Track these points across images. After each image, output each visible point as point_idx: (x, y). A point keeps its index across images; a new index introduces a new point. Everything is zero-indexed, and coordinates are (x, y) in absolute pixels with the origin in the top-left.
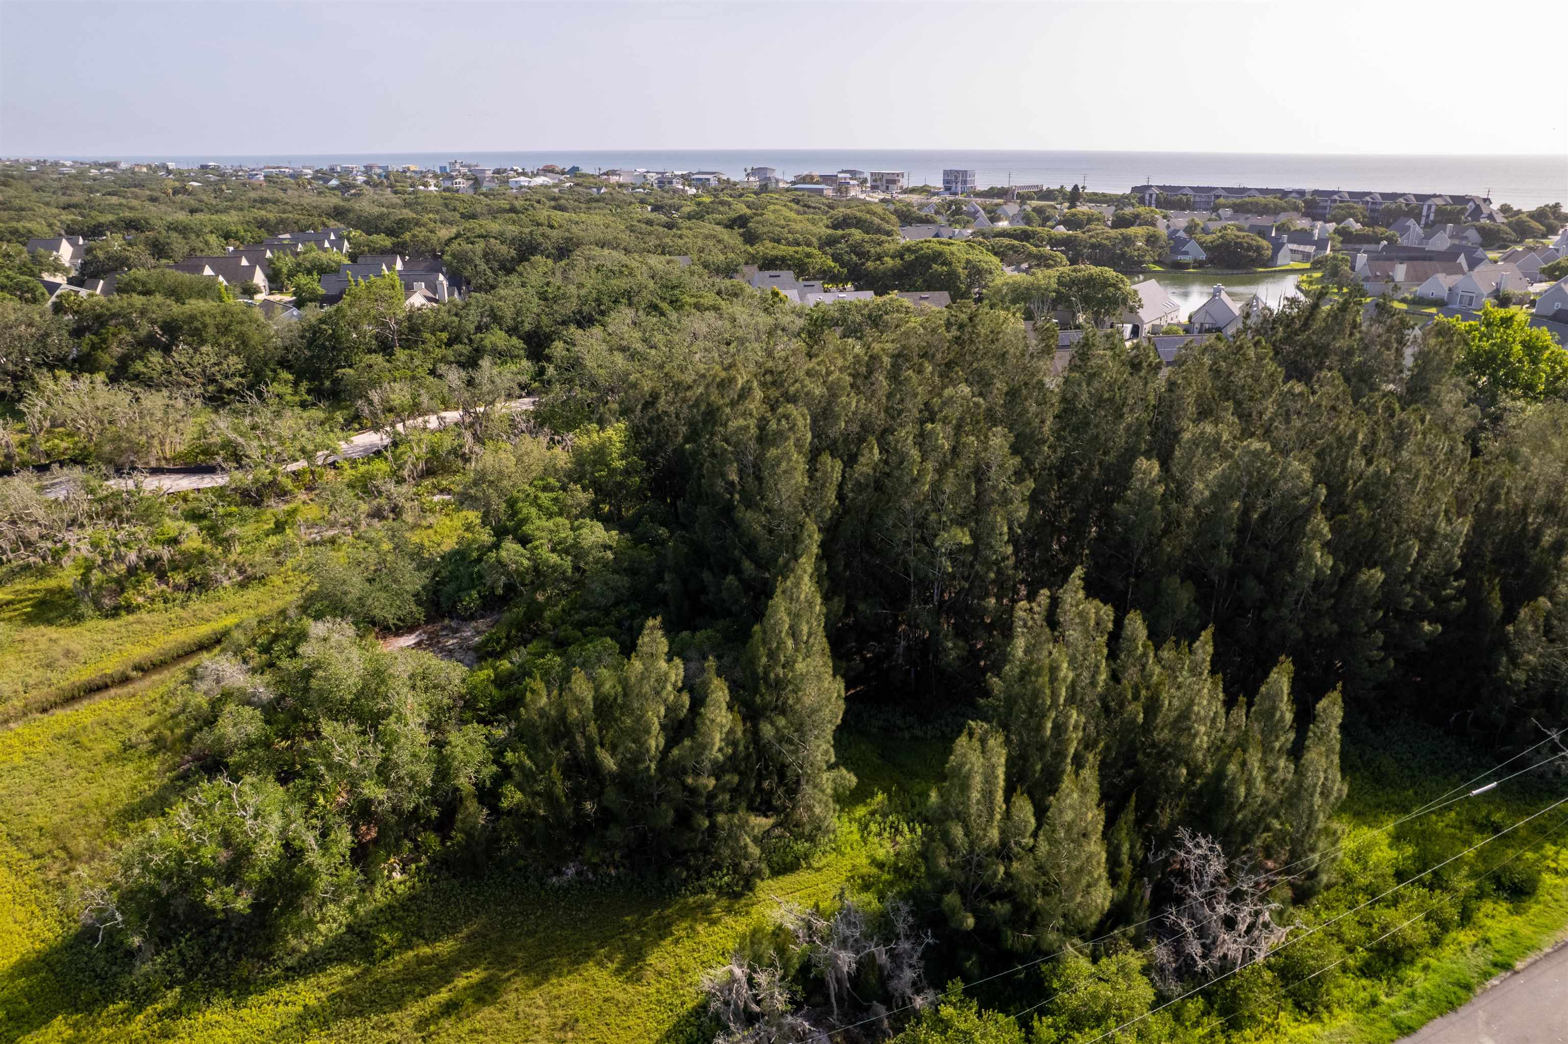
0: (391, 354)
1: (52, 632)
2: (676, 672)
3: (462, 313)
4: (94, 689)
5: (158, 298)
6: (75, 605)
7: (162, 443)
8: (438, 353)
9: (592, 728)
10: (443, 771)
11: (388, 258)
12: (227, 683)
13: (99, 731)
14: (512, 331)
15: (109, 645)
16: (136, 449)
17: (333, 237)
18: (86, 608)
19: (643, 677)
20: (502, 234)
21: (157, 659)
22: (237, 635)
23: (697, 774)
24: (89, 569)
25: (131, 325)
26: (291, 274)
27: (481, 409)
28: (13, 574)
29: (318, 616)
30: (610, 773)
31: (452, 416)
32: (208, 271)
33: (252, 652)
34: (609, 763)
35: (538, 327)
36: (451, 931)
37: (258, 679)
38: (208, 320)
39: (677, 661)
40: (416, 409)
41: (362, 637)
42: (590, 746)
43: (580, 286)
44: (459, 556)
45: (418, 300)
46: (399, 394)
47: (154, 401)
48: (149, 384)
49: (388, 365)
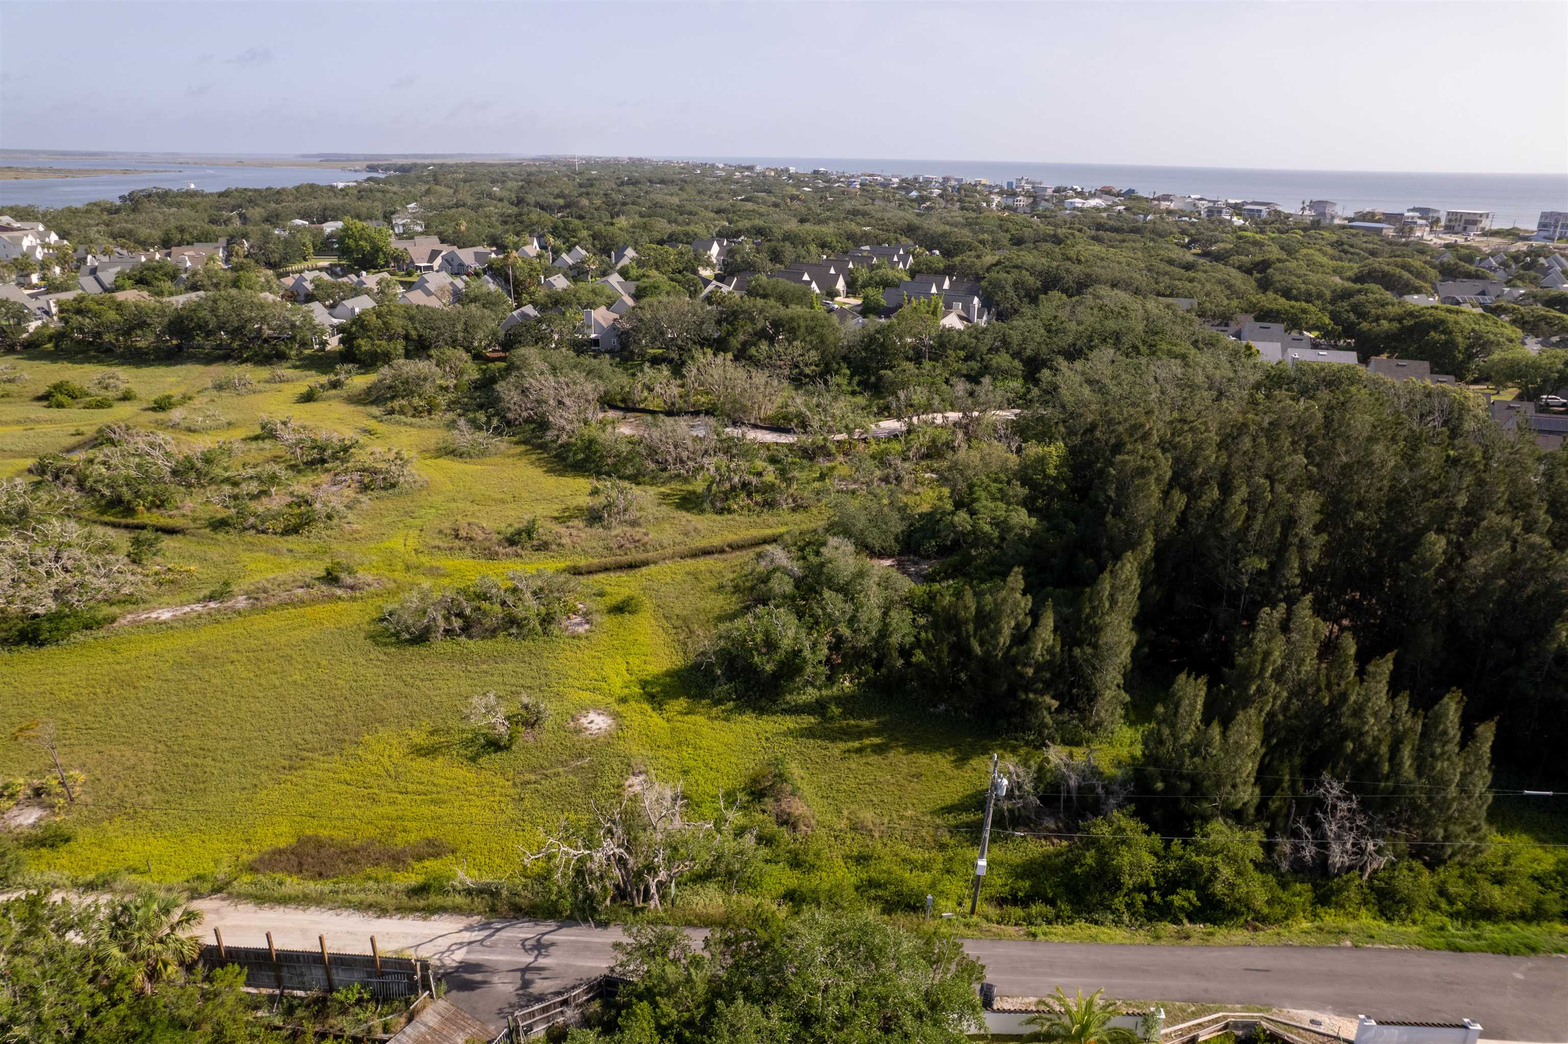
0: (920, 363)
1: (688, 516)
2: (1026, 603)
3: (981, 336)
4: (706, 552)
5: (772, 302)
6: (702, 503)
7: (760, 408)
8: (956, 366)
9: (971, 627)
10: (884, 633)
11: (939, 278)
12: (778, 562)
13: (708, 575)
14: (1016, 355)
15: (716, 530)
16: (744, 409)
17: (901, 252)
18: (707, 506)
19: (1004, 600)
20: (1033, 266)
21: (740, 543)
22: (786, 537)
23: (1025, 665)
24: (712, 483)
25: (752, 320)
26: (864, 286)
27: (976, 414)
28: (671, 478)
29: (835, 534)
30: (977, 655)
31: (954, 416)
32: (806, 277)
33: (793, 549)
34: (978, 649)
35: (1038, 354)
36: (869, 717)
37: (795, 563)
38: (802, 323)
39: (1029, 597)
40: (928, 408)
41: (858, 554)
42: (968, 637)
43: (1079, 323)
44: (929, 517)
45: (952, 321)
46: (919, 395)
47: (760, 377)
48: (757, 363)
49: (917, 371)
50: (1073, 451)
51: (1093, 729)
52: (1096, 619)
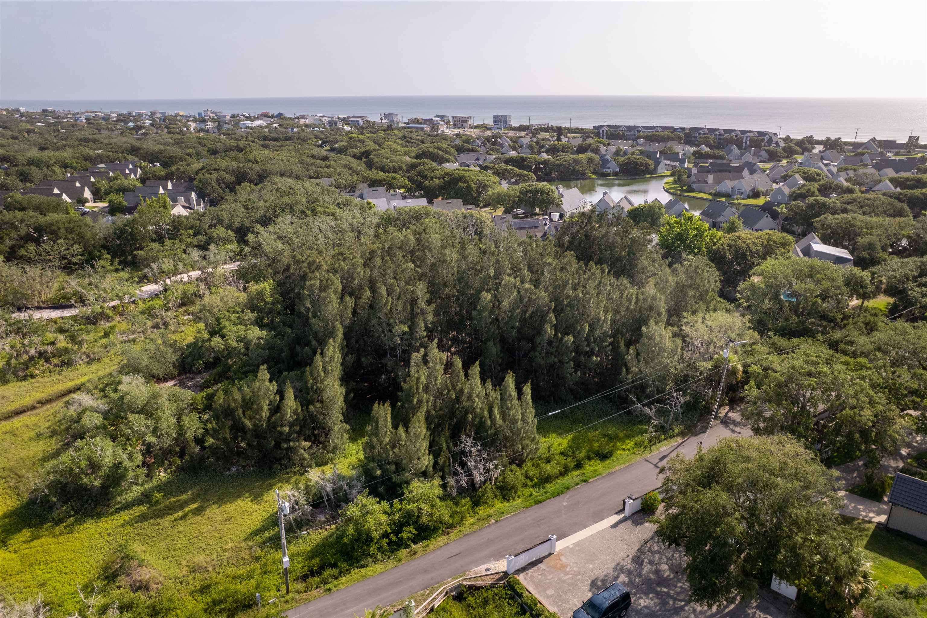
0: (163, 243)
2: (274, 386)
3: (202, 218)
4: (18, 413)
5: (30, 213)
6: (5, 375)
7: (40, 294)
8: (189, 240)
9: (240, 412)
10: (181, 432)
11: (163, 182)
12: (85, 405)
13: (25, 429)
14: (229, 227)
15: (24, 393)
16: (25, 297)
17: (131, 166)
18: (10, 377)
19: (259, 389)
20: (227, 168)
21: (48, 398)
22: (87, 384)
23: (282, 426)
24: (10, 359)
25: (16, 228)
26: (107, 193)
27: (210, 270)
29: (127, 374)
30: (249, 429)
31: (195, 274)
32: (56, 191)
33: (95, 392)
34: (249, 424)
35: (243, 225)
36: (184, 492)
37: (99, 401)
38: (61, 226)
39: (274, 382)
40: (175, 272)
41: (148, 383)
42: (240, 418)
43: (265, 201)
44: (194, 346)
45: (179, 210)
46: (167, 264)
47: (34, 271)
48: (29, 261)
49: (161, 248)
50: (280, 284)
51: (333, 452)
52: (319, 385)
